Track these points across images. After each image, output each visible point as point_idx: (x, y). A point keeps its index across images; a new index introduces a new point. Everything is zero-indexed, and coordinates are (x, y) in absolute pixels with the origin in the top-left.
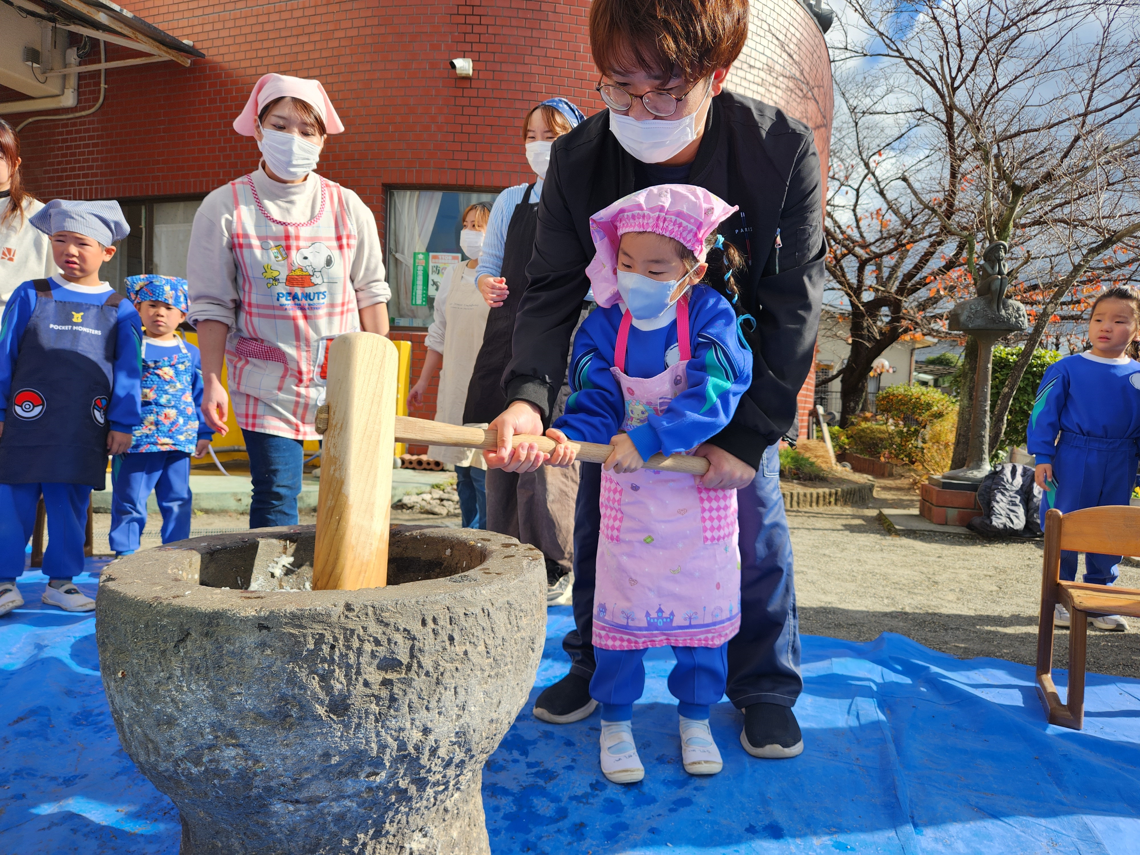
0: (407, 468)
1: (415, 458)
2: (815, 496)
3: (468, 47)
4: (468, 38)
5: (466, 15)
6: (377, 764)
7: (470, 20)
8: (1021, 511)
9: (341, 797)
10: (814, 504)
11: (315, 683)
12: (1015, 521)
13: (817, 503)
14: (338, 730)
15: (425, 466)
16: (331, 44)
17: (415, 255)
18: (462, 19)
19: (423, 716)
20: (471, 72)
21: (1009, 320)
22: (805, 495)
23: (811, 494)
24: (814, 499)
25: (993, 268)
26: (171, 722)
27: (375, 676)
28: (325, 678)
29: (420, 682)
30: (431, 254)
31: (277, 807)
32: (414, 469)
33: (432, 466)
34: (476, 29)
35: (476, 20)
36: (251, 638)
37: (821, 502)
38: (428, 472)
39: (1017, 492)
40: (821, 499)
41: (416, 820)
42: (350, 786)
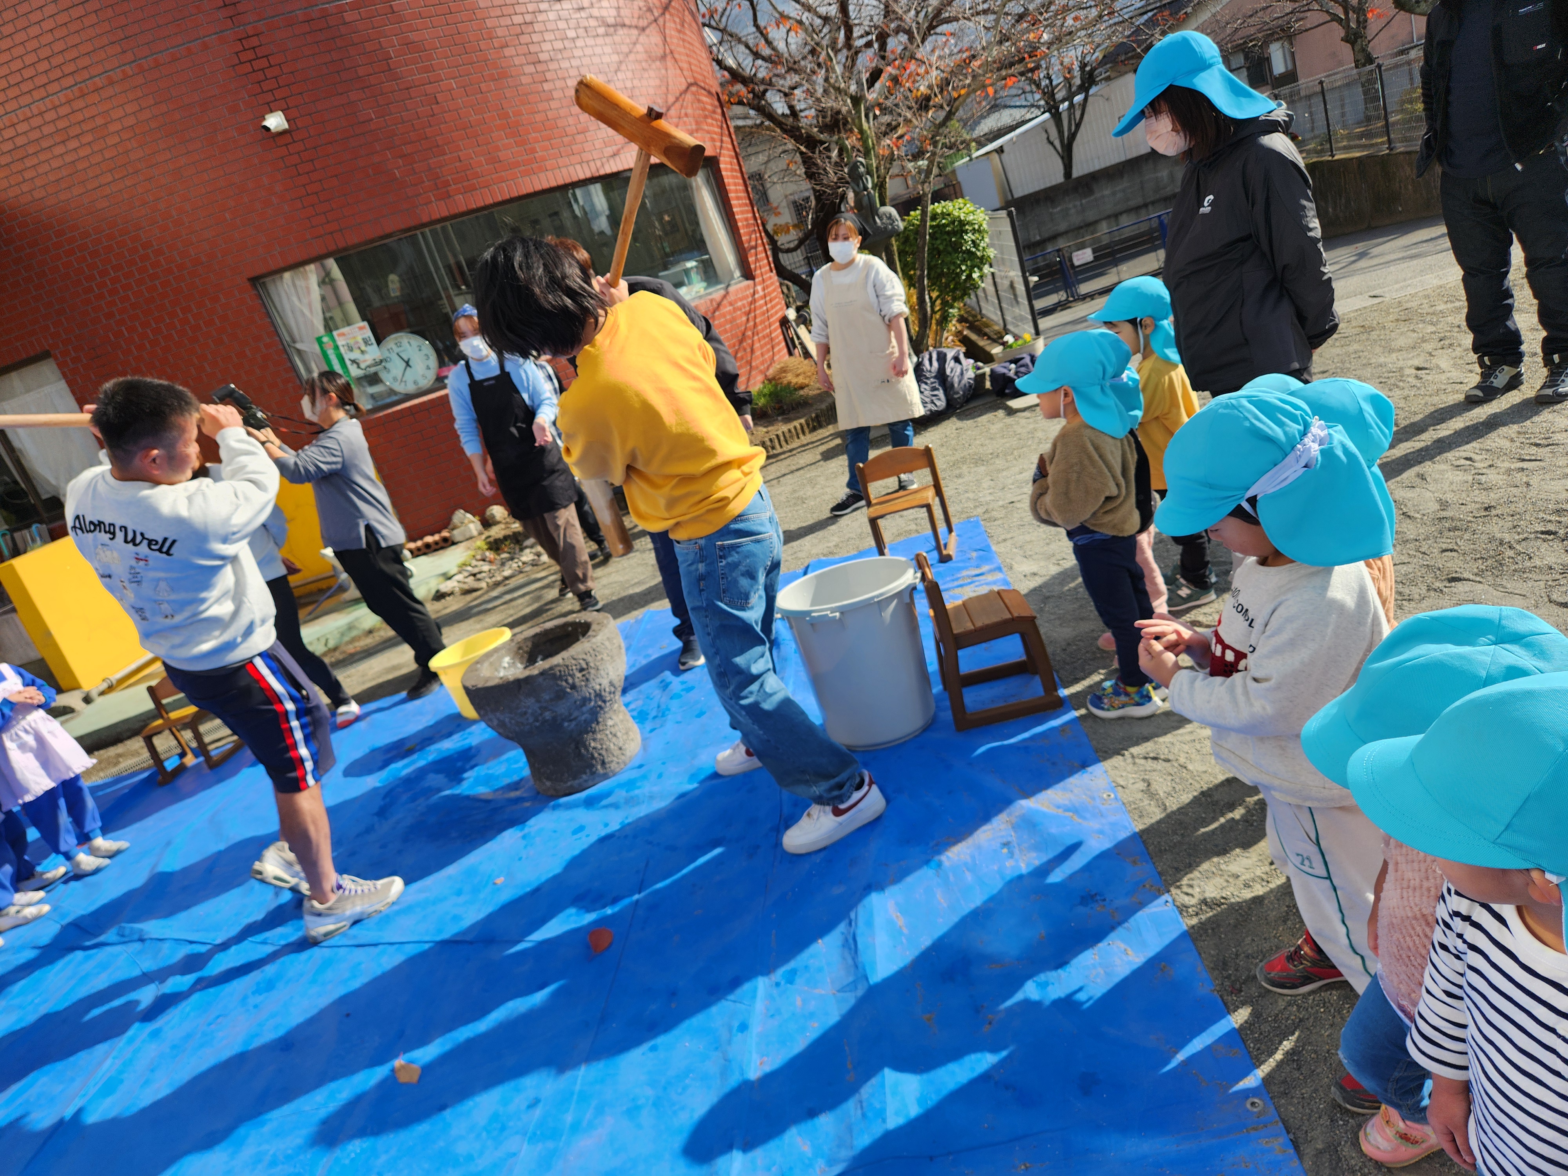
0: (418, 556)
1: (419, 543)
2: (798, 427)
3: (269, 97)
4: (266, 86)
5: (250, 61)
6: (590, 700)
7: (257, 64)
8: (941, 393)
9: (583, 714)
10: (801, 436)
11: (564, 684)
12: (938, 403)
13: (804, 433)
14: (576, 694)
15: (434, 547)
16: (111, 141)
17: (319, 340)
18: (247, 68)
19: (598, 681)
20: (286, 126)
21: (885, 228)
22: (790, 431)
23: (795, 428)
24: (800, 431)
25: (858, 185)
26: (525, 713)
27: (579, 675)
28: (566, 681)
29: (592, 671)
30: (335, 333)
31: (566, 724)
32: (425, 554)
33: (442, 544)
34: (269, 73)
35: (264, 63)
36: (541, 679)
37: (807, 431)
38: (441, 552)
39: (935, 377)
40: (805, 427)
41: (607, 715)
42: (584, 709)
